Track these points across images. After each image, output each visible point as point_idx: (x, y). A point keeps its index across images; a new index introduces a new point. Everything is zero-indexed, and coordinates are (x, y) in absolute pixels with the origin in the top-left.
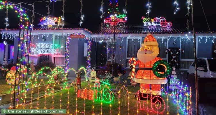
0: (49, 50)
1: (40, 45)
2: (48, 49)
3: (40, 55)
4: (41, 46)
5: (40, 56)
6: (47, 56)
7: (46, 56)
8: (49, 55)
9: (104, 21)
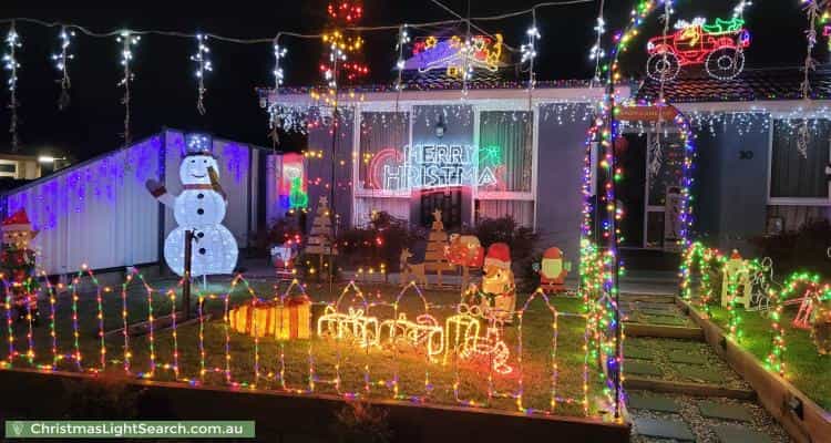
0: (461, 171)
1: (421, 152)
2: (456, 165)
3: (423, 191)
4: (425, 153)
5: (423, 198)
6: (450, 197)
7: (447, 193)
8: (459, 193)
9: (649, 48)
